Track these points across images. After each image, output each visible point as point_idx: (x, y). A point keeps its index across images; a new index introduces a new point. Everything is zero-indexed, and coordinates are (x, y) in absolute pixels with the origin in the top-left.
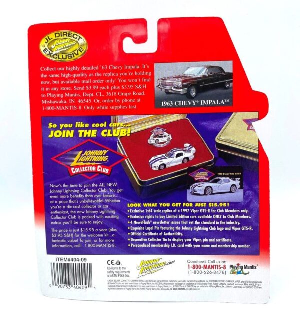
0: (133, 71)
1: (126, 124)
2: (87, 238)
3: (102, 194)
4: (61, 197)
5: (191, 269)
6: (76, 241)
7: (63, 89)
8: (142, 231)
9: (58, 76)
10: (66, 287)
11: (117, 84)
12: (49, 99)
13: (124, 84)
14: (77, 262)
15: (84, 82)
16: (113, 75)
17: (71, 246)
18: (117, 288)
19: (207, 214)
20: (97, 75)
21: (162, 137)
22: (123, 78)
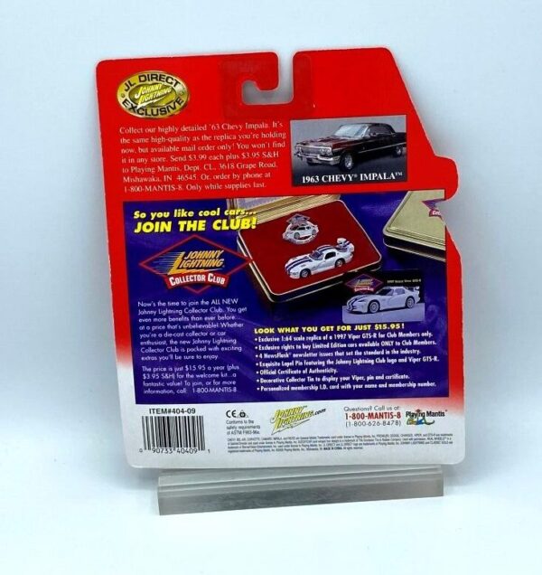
0: (259, 131)
1: (249, 211)
2: (195, 380)
4: (155, 320)
6: (179, 384)
8: (277, 368)
10: (164, 451)
11: (235, 151)
12: (133, 175)
13: (245, 150)
14: (181, 414)
18: (242, 449)
19: (372, 340)
20: (205, 138)
21: (303, 229)
22: (245, 141)
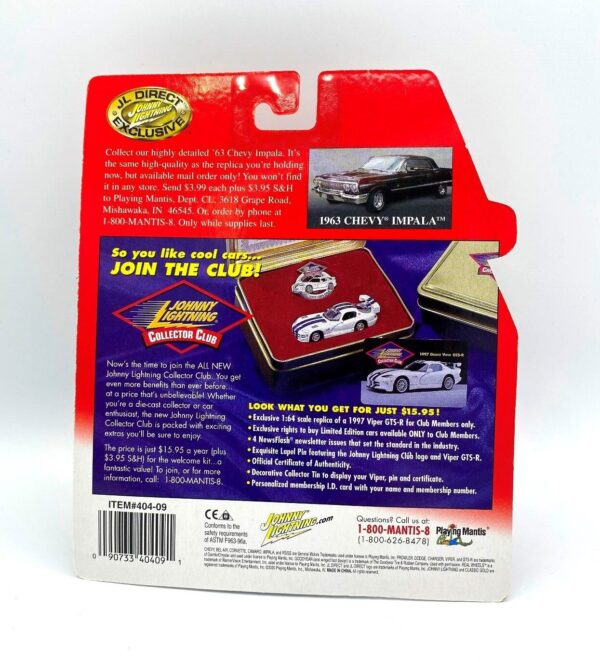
3: (202, 382)
5: (364, 533)
7: (142, 188)
9: (135, 165)
15: (180, 176)
16: (234, 166)
17: (138, 479)
